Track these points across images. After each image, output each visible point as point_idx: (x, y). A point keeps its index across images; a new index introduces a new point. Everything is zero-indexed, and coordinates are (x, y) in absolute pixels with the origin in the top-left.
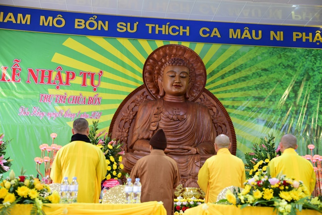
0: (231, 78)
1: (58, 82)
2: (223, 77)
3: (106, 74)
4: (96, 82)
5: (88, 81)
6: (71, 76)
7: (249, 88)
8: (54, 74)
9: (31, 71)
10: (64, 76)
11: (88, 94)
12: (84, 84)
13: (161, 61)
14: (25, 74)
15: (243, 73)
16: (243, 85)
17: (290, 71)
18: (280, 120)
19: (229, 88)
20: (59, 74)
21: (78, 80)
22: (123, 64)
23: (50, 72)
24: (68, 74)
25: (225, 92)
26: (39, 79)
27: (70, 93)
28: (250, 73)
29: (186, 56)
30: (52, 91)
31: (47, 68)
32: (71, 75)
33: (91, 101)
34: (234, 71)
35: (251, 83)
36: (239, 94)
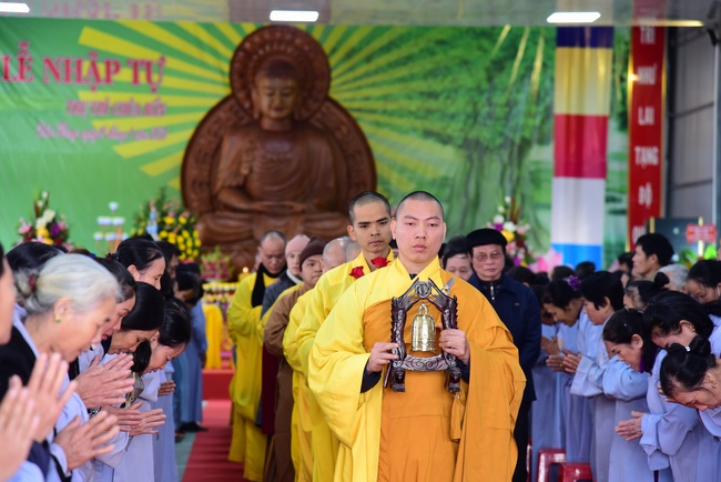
0: (382, 61)
1: (92, 77)
2: (368, 59)
3: (171, 63)
4: (155, 77)
5: (142, 75)
6: (113, 68)
7: (412, 77)
8: (86, 66)
9: (48, 61)
10: (102, 68)
11: (144, 98)
12: (136, 80)
13: (257, 53)
14: (38, 66)
15: (404, 51)
16: (402, 72)
17: (485, 43)
18: (462, 130)
19: (378, 78)
20: (94, 65)
21: (125, 75)
22: (199, 43)
23: (79, 63)
24: (108, 64)
25: (373, 85)
26: (62, 75)
27: (116, 97)
28: (415, 50)
29: (298, 41)
30: (86, 96)
31: (73, 56)
32: (114, 65)
33: (150, 110)
34: (387, 48)
35: (417, 68)
36: (395, 89)
